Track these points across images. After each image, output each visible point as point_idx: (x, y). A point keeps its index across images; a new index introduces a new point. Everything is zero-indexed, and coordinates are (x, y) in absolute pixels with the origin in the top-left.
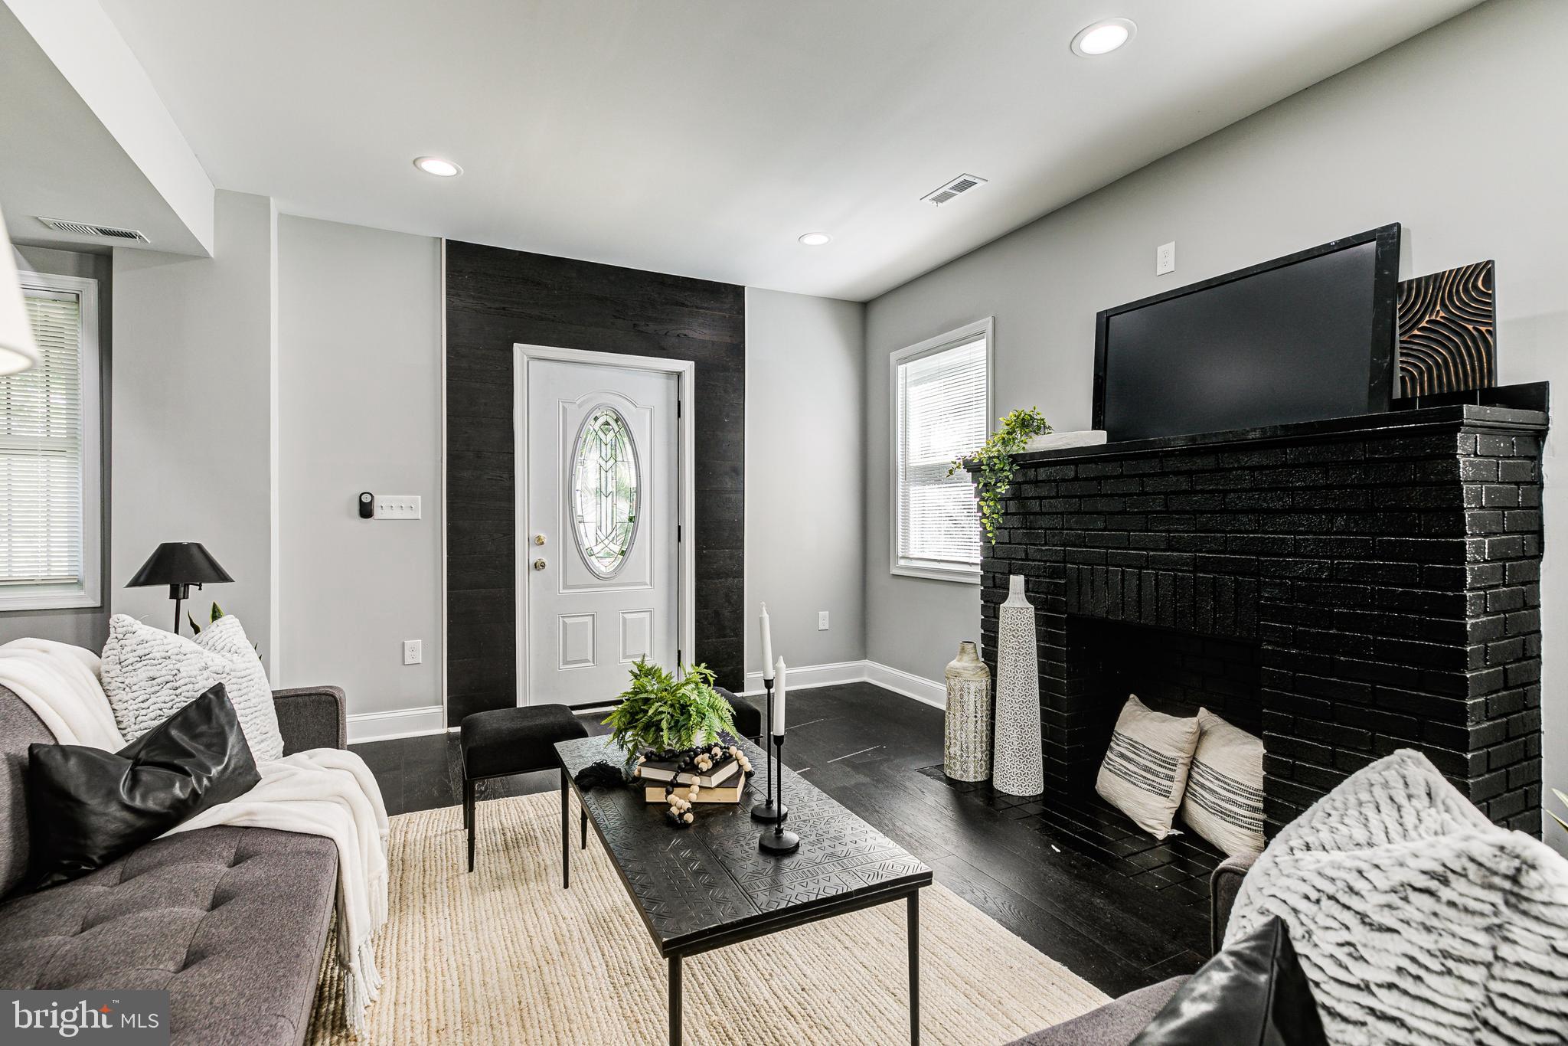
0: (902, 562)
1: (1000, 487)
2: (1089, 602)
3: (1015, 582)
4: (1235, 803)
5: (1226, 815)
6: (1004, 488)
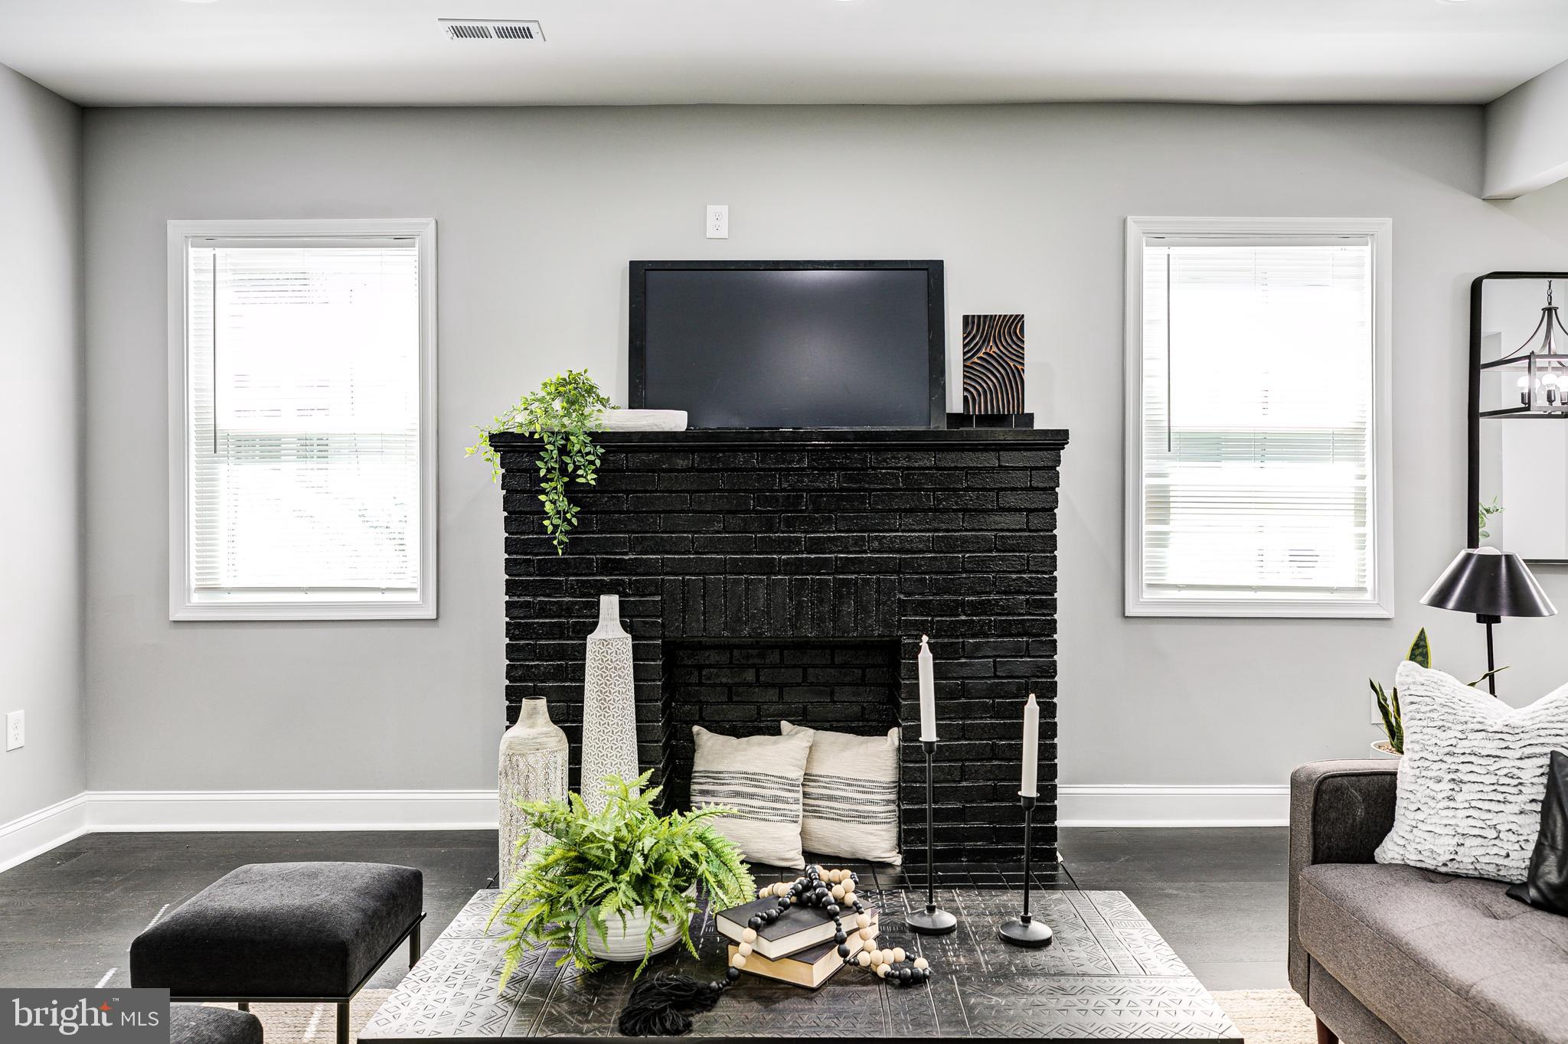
0: (197, 597)
1: (582, 476)
2: (698, 620)
3: (609, 604)
4: (872, 802)
5: (865, 817)
6: (589, 477)
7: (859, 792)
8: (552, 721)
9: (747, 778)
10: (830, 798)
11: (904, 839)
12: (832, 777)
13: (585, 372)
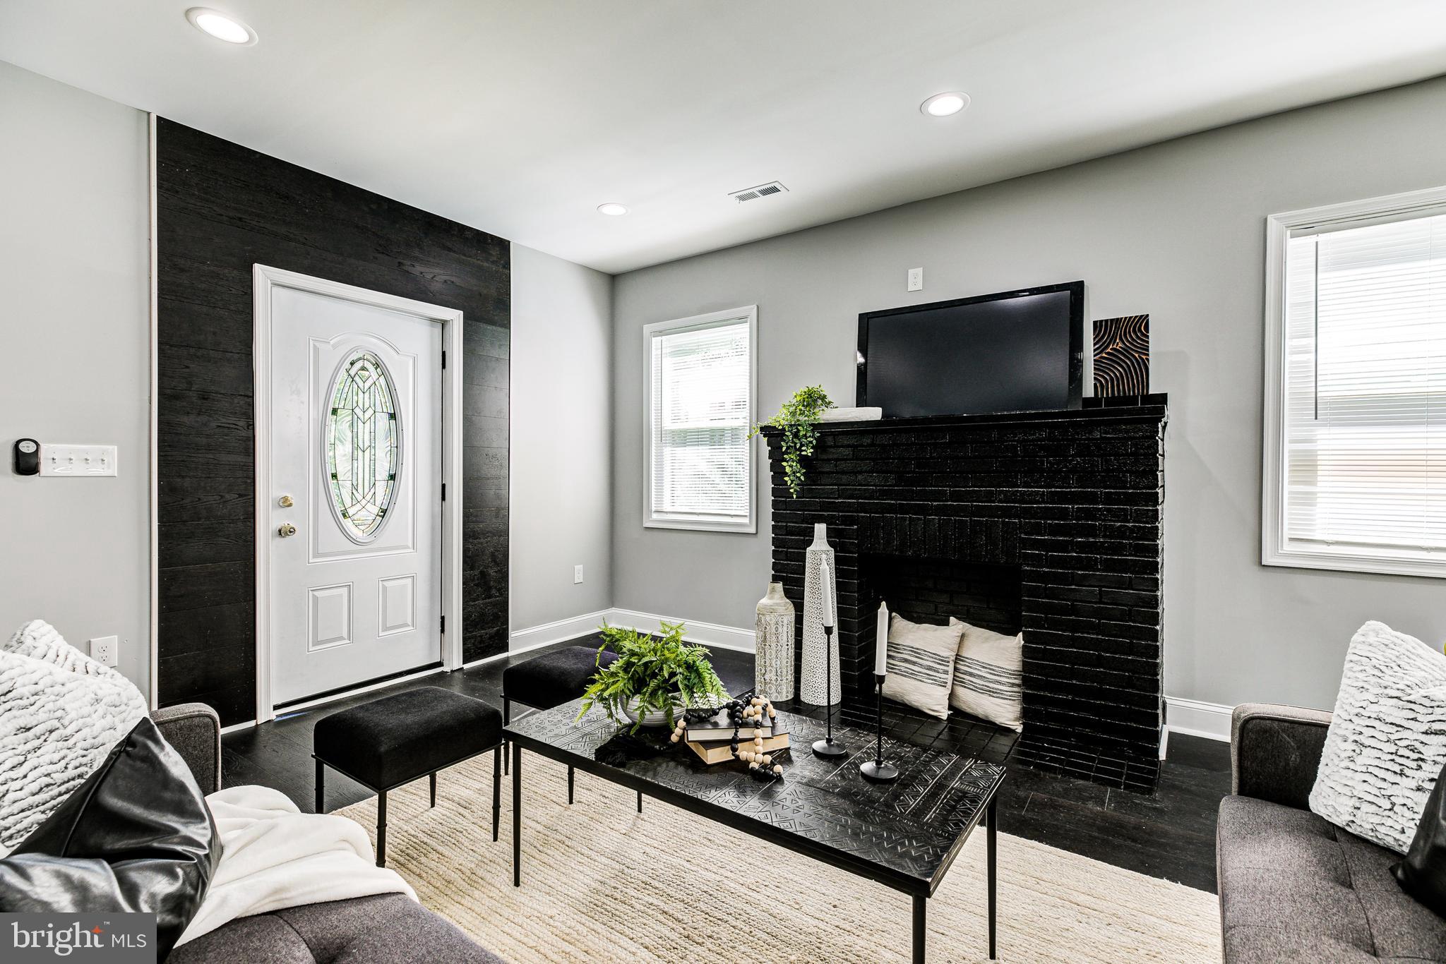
0: (655, 516)
1: (805, 450)
2: (879, 543)
3: (820, 529)
4: (1000, 683)
5: (993, 692)
6: (808, 451)
7: (991, 673)
8: (785, 595)
9: (911, 651)
10: (971, 674)
11: (1026, 715)
12: (973, 660)
13: (820, 386)
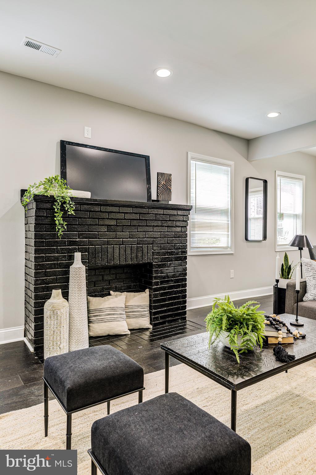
1: (70, 212)
2: (99, 260)
3: (78, 256)
4: (144, 311)
5: (143, 316)
7: (141, 309)
11: (152, 321)
12: (132, 305)
